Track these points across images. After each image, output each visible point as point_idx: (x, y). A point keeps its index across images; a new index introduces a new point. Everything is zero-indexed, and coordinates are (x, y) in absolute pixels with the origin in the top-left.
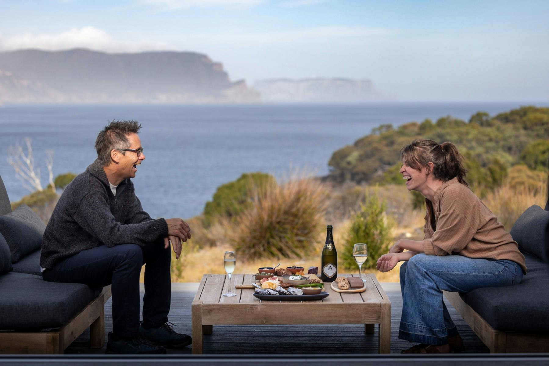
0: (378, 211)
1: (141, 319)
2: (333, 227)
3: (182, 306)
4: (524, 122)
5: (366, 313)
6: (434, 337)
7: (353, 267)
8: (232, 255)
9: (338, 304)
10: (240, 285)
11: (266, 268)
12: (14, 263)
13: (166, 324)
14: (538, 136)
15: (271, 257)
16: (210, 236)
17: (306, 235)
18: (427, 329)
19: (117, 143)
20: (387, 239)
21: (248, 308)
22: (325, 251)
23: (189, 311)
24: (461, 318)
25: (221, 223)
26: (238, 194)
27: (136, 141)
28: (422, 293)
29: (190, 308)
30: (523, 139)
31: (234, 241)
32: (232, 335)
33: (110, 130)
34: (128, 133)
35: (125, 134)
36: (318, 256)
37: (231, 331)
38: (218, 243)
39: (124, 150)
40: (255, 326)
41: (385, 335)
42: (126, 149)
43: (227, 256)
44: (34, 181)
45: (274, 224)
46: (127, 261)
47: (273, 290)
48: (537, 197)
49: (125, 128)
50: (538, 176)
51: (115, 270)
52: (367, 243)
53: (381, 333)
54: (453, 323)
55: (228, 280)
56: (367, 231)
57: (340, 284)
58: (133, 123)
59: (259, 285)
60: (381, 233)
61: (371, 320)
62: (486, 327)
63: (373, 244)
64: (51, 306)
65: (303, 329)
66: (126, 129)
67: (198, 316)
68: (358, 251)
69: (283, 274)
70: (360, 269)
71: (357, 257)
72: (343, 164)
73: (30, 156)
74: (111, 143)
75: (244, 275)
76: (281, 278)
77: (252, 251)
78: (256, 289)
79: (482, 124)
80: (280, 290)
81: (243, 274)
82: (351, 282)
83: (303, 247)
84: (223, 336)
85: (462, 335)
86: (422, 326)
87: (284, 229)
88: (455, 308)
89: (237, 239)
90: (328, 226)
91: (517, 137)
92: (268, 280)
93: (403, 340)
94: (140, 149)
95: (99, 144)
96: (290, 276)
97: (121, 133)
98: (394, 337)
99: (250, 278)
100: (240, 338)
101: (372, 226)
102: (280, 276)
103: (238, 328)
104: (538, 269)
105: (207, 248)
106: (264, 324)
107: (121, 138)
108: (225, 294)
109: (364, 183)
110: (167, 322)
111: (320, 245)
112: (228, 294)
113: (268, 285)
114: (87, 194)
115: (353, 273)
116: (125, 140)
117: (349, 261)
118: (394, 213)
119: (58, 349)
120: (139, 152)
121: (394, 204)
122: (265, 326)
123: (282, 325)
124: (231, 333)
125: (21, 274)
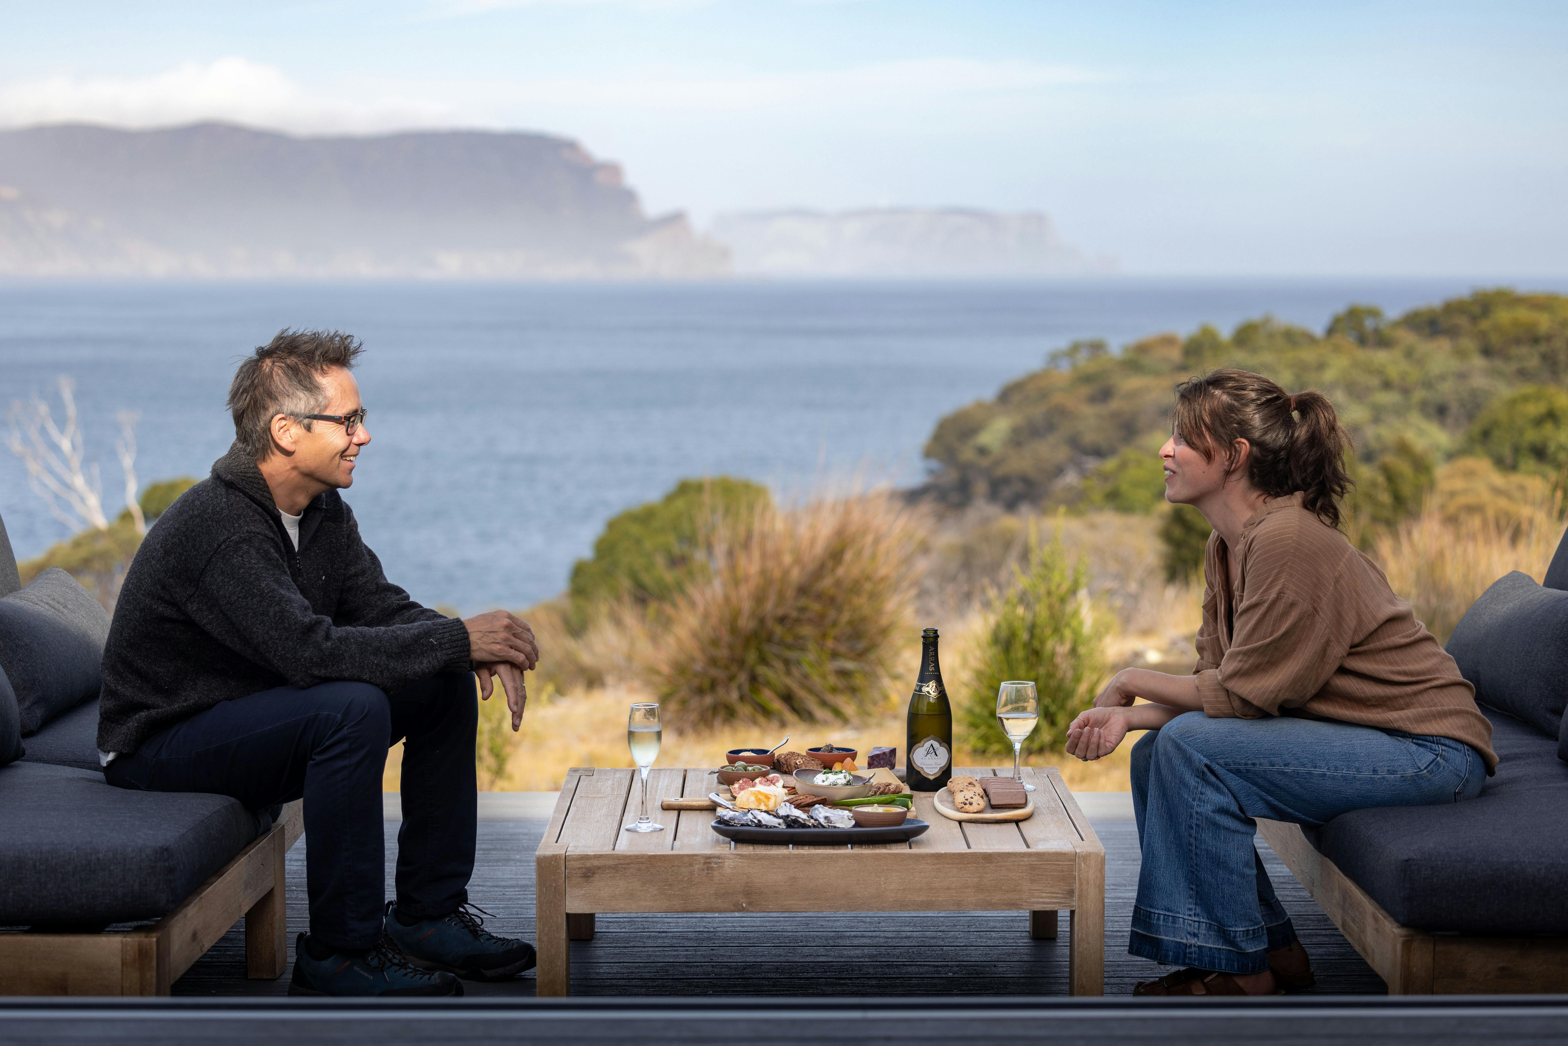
0: (1066, 585)
1: (390, 894)
2: (939, 633)
3: (509, 860)
4: (1483, 336)
5: (1033, 881)
6: (1228, 950)
7: (995, 747)
8: (651, 712)
9: (954, 854)
10: (673, 800)
11: (748, 751)
12: (28, 734)
13: (461, 909)
14: (1523, 374)
15: (761, 719)
16: (586, 658)
17: (861, 655)
18: (1210, 927)
19: (288, 396)
20: (1094, 669)
21: (697, 867)
22: (918, 702)
23: (531, 875)
24: (1306, 894)
25: (618, 622)
26: (671, 540)
27: (345, 392)
28: (1197, 825)
29: (531, 864)
30: (1479, 382)
31: (658, 673)
32: (650, 943)
33: (271, 357)
34: (322, 367)
35: (313, 371)
36: (895, 717)
37: (647, 930)
38: (610, 680)
39: (309, 417)
40: (717, 915)
41: (1088, 943)
42: (316, 413)
43: (638, 716)
44: (83, 500)
45: (770, 623)
46: (345, 731)
47: (770, 814)
48: (1522, 546)
49: (313, 353)
50: (1522, 488)
51: (313, 757)
52: (1036, 680)
53: (1076, 936)
54: (1283, 908)
55: (640, 784)
56: (1036, 644)
57: (960, 798)
58: (337, 339)
59: (728, 800)
60: (1073, 651)
61: (1049, 900)
62: (1376, 919)
63: (1053, 683)
64: (132, 858)
65: (852, 924)
66: (317, 358)
67: (555, 888)
68: (1012, 703)
69: (797, 767)
70: (1017, 753)
71: (1008, 719)
72: (967, 454)
73: (71, 428)
74: (272, 396)
75: (686, 771)
76: (792, 780)
77: (708, 700)
78: (720, 811)
79: (1362, 341)
80: (789, 813)
81: (683, 767)
82: (991, 791)
83: (853, 691)
84: (624, 945)
85: (1308, 941)
86: (1196, 919)
87: (798, 637)
88: (1289, 867)
89: (665, 669)
90: (925, 631)
91: (1462, 376)
92: (754, 786)
93: (1140, 958)
94: (355, 413)
95: (240, 397)
96: (816, 772)
97: (302, 367)
98: (1112, 949)
99: (702, 780)
100: (675, 951)
101: (1048, 631)
102: (788, 773)
103: (668, 923)
104: (1524, 754)
105: (579, 691)
106: (743, 910)
107: (300, 382)
108: (631, 826)
109: (1025, 509)
110: (466, 906)
111: (899, 685)
112: (639, 825)
113: (753, 798)
114: (224, 542)
115: (995, 765)
116: (312, 388)
117: (983, 730)
118: (1111, 593)
119: (154, 980)
120: (353, 421)
121: (1113, 567)
122: (745, 915)
123: (792, 915)
124: (649, 937)
125: (46, 765)
